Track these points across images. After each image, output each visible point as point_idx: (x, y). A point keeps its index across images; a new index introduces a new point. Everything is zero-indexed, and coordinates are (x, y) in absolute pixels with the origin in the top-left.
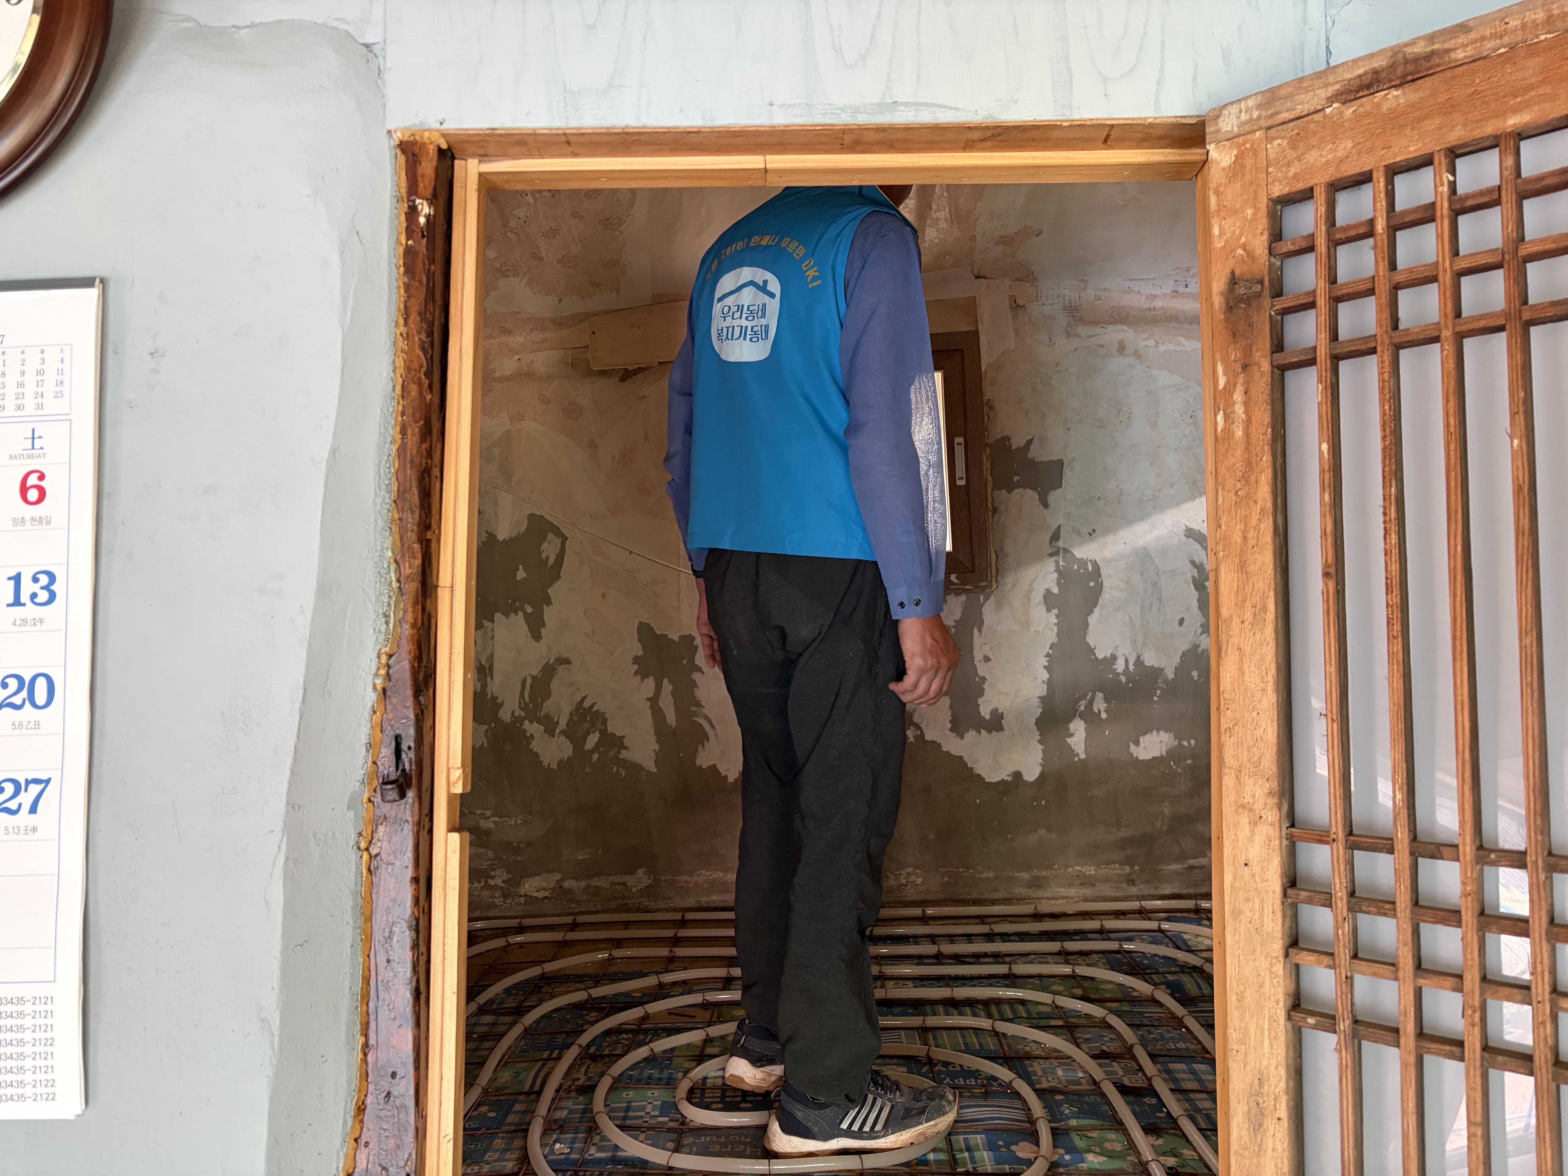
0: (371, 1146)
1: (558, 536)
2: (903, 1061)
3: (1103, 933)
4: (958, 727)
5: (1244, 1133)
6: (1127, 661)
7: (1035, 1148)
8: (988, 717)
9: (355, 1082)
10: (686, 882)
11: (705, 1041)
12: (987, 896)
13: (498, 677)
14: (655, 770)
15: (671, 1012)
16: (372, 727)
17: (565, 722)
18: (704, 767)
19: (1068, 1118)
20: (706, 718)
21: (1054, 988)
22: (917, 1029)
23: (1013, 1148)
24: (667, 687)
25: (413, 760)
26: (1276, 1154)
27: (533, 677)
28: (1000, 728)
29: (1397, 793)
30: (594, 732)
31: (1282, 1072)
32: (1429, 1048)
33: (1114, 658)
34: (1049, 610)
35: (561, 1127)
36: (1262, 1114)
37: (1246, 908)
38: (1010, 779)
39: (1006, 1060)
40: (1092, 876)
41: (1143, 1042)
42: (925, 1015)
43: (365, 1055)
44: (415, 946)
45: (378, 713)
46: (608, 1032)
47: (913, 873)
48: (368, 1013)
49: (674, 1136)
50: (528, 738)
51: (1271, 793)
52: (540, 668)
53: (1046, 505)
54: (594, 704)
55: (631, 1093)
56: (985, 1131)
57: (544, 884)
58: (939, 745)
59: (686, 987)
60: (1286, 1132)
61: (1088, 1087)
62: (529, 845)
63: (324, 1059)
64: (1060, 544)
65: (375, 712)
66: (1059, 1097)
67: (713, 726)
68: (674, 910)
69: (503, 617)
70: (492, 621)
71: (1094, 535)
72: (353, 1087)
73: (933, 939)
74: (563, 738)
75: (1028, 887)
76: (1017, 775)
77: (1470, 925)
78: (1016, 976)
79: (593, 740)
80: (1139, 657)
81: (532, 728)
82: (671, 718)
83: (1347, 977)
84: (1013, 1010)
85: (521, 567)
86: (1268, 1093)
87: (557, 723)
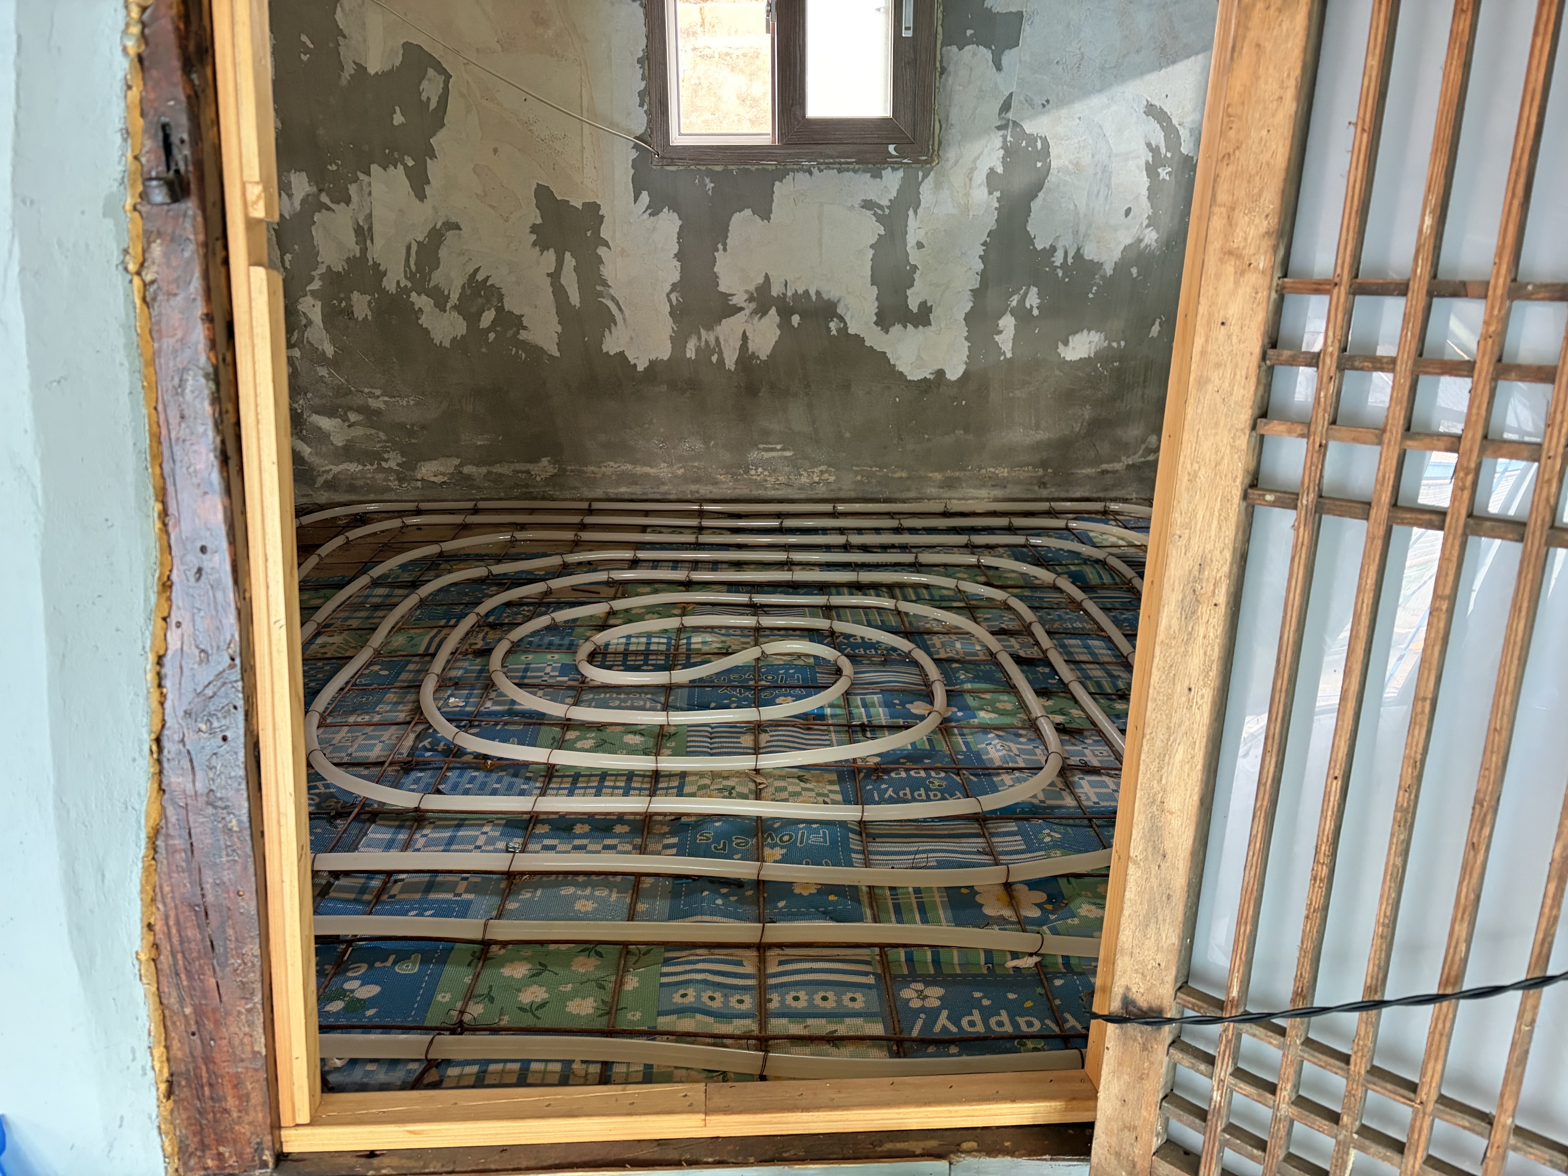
0: (184, 626)
1: (440, 74)
2: (806, 633)
3: (1010, 530)
4: (884, 321)
5: (1175, 623)
6: (1066, 253)
7: (929, 707)
8: (915, 310)
9: (155, 553)
10: (593, 472)
11: (609, 613)
12: (898, 495)
13: (379, 242)
14: (557, 354)
15: (575, 589)
16: (127, 107)
17: (457, 296)
18: (612, 353)
19: (963, 682)
20: (613, 299)
21: (958, 575)
22: (821, 607)
23: (908, 706)
24: (569, 261)
25: (189, 158)
26: (1206, 642)
27: (418, 243)
28: (927, 323)
29: (1427, 218)
30: (489, 309)
31: (1228, 555)
32: (1402, 519)
33: (1053, 249)
34: (990, 193)
35: (456, 684)
36: (1197, 600)
37: (1215, 376)
38: (932, 377)
39: (907, 635)
40: (1005, 478)
41: (1043, 622)
42: (830, 594)
43: (165, 525)
44: (216, 400)
45: (134, 89)
46: (509, 604)
47: (826, 471)
48: (162, 476)
49: (573, 693)
50: (416, 312)
51: (1267, 233)
52: (426, 233)
53: (999, 68)
54: (488, 277)
55: (531, 657)
56: (882, 691)
57: (442, 469)
58: (863, 340)
59: (591, 566)
60: (1222, 618)
61: (984, 658)
62: (424, 427)
63: (110, 523)
64: (1010, 115)
65: (129, 87)
66: (955, 665)
67: (620, 309)
68: (581, 500)
69: (380, 169)
70: (368, 174)
71: (1047, 107)
72: (153, 559)
73: (841, 531)
74: (455, 314)
75: (940, 487)
76: (940, 373)
77: (1484, 374)
78: (921, 565)
79: (488, 317)
80: (1079, 249)
81: (421, 301)
82: (575, 298)
83: (1320, 446)
84: (917, 594)
85: (397, 109)
86: (1208, 580)
87: (448, 296)
